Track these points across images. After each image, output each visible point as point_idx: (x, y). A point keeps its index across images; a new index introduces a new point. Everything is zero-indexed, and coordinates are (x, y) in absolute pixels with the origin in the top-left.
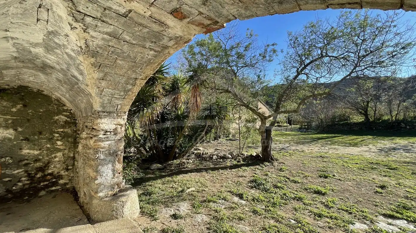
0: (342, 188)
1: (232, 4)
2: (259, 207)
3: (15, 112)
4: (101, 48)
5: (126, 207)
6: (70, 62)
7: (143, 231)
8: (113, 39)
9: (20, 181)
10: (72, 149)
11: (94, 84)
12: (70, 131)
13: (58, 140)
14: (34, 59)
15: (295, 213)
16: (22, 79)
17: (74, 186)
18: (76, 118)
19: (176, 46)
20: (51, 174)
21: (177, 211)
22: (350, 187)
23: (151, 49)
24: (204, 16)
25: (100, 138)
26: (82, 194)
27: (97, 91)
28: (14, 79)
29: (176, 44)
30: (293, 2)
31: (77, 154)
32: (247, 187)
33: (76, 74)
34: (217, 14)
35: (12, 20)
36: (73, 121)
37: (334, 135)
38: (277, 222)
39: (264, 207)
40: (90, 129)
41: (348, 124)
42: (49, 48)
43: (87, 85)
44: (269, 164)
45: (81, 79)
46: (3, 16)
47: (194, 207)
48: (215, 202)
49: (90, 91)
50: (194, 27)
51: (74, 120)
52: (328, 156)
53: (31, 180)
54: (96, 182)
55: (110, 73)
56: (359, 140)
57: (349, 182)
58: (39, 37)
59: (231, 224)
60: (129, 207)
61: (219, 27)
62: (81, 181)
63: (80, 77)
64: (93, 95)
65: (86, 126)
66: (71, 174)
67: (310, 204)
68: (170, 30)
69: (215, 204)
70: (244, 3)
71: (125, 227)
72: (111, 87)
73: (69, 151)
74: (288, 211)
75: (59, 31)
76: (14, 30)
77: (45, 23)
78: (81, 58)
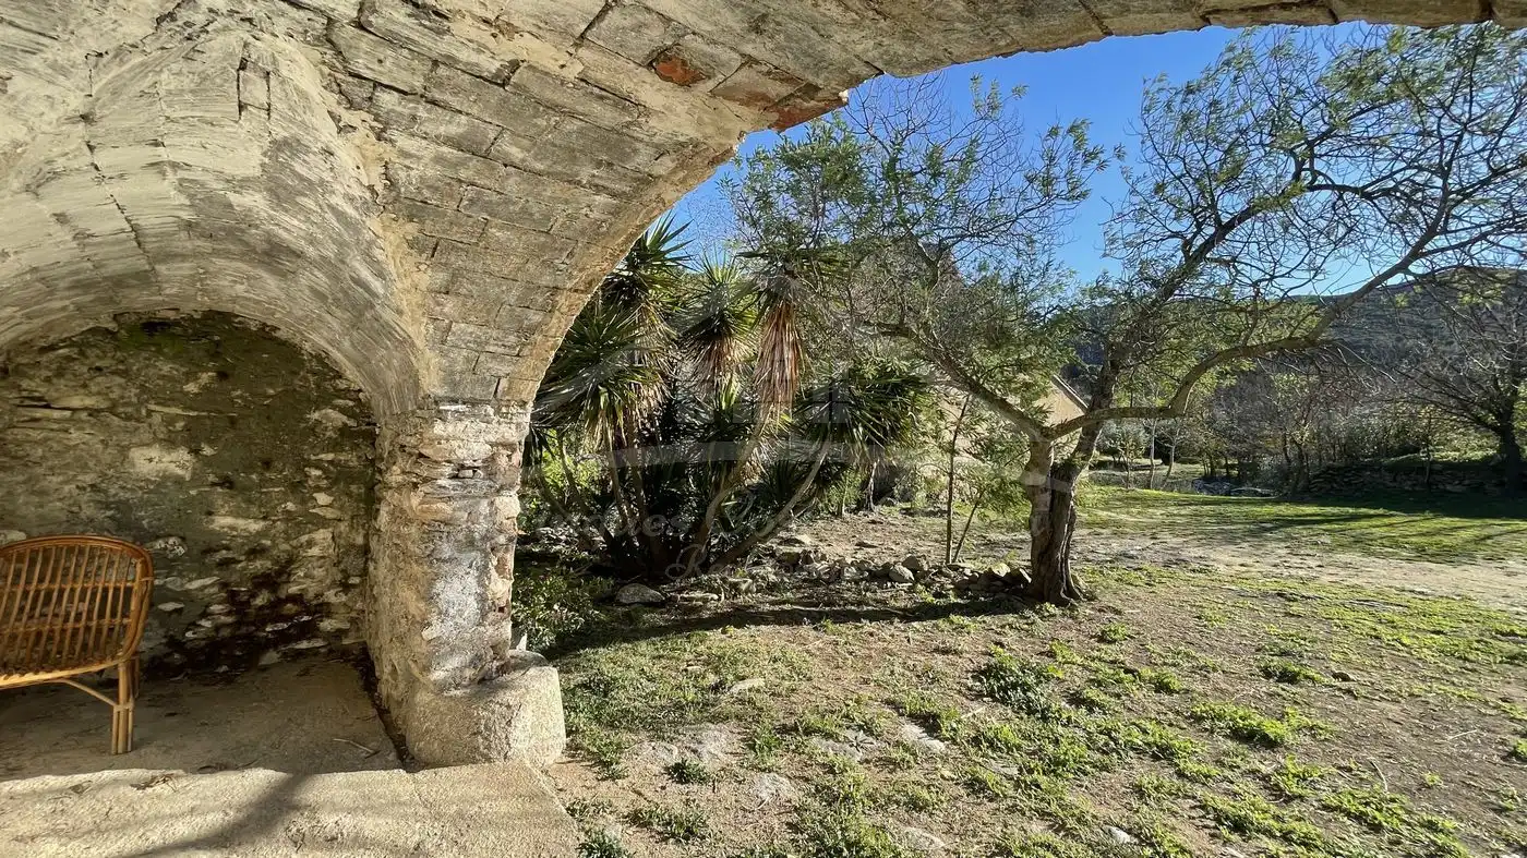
0: (1354, 726)
1: (855, 25)
2: (995, 770)
3: (195, 394)
4: (436, 189)
5: (518, 724)
6: (346, 237)
7: (568, 809)
8: (471, 159)
9: (205, 615)
10: (362, 522)
11: (420, 306)
12: (354, 459)
13: (318, 489)
14: (243, 226)
15: (1135, 806)
16: (214, 291)
17: (365, 643)
18: (373, 419)
19: (681, 175)
20: (296, 599)
21: (689, 754)
22: (1391, 724)
23: (599, 189)
24: (765, 69)
25: (440, 487)
26: (387, 669)
27: (431, 331)
28: (191, 291)
29: (681, 166)
30: (1070, 7)
31: (376, 538)
32: (960, 692)
33: (365, 274)
34: (808, 60)
35: (169, 112)
36: (364, 428)
37: (1351, 510)
38: (1057, 832)
39: (1014, 771)
40: (411, 455)
41: (1420, 468)
42: (281, 192)
43: (400, 312)
44: (1057, 611)
45: (381, 291)
46: (142, 101)
47: (752, 747)
48: (832, 736)
49: (411, 330)
50: (736, 107)
51: (368, 424)
52: (1310, 594)
53: (237, 612)
54: (426, 633)
55: (468, 271)
56: (1464, 534)
57: (1389, 706)
58: (249, 160)
59: (878, 819)
60: (529, 724)
61: (822, 104)
62: (385, 628)
63: (377, 285)
64: (417, 342)
65: (403, 446)
66: (356, 602)
67: (1206, 777)
68: (652, 122)
69: (831, 742)
70: (894, 17)
71: (511, 790)
72: (473, 318)
73: (352, 527)
74: (1108, 794)
75: (306, 139)
76: (177, 140)
77: (264, 114)
78: (374, 224)
